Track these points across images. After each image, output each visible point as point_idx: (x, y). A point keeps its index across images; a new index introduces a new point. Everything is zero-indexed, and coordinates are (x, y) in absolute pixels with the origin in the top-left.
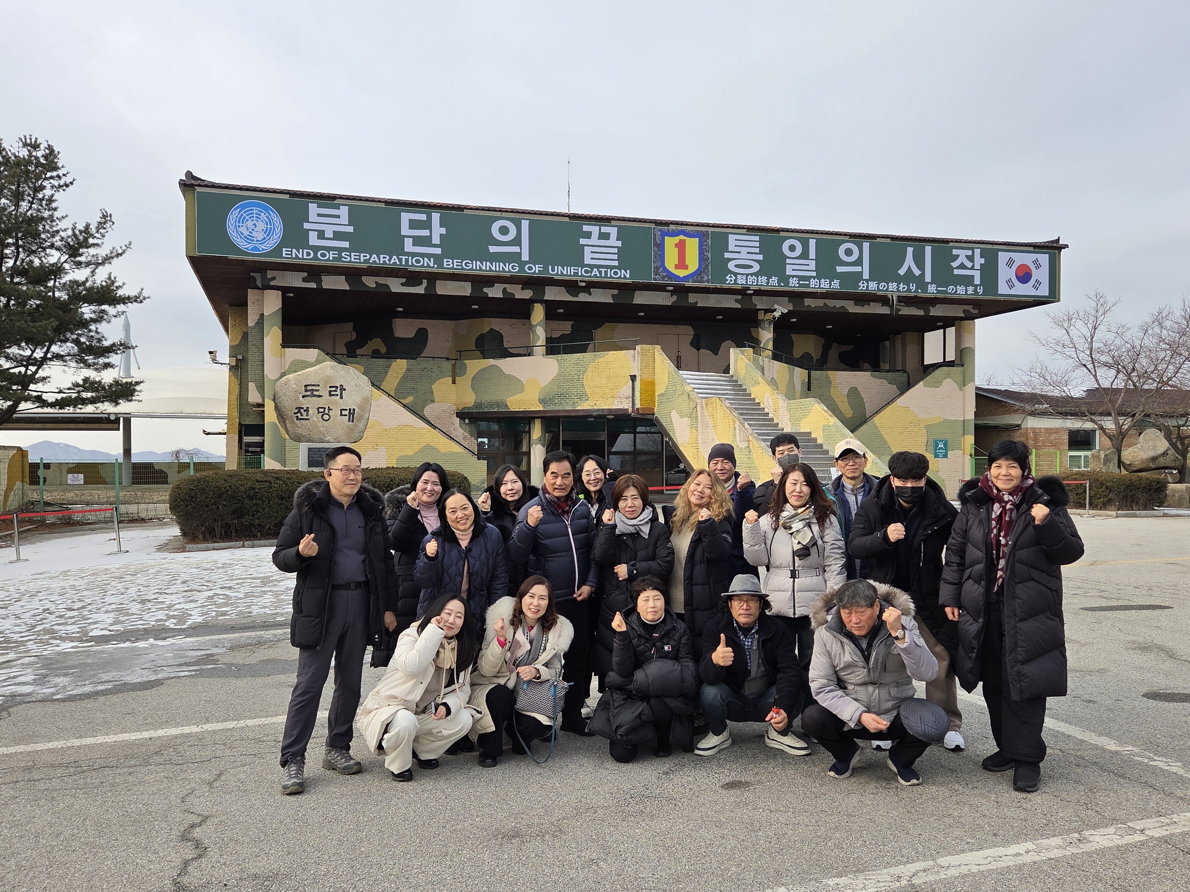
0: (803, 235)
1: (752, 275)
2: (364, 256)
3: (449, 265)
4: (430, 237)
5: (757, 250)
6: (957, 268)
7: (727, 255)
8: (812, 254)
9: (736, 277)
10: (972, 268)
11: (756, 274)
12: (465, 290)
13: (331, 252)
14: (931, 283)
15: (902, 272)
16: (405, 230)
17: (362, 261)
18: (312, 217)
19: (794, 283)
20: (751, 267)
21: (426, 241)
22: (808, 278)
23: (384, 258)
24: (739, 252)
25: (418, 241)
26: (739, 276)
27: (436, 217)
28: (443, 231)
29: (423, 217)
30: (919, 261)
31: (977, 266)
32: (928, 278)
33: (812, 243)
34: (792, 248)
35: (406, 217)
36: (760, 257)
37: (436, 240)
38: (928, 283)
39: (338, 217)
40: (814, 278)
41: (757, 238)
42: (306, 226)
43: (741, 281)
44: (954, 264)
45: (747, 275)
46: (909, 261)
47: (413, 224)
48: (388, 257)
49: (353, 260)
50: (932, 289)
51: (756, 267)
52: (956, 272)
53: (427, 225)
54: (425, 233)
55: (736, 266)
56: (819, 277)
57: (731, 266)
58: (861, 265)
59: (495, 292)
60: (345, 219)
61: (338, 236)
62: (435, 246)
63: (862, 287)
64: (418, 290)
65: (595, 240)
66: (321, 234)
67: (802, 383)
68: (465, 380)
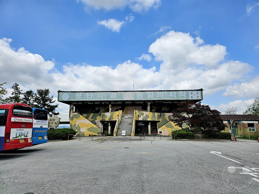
0: (151, 91)
2: (82, 99)
4: (91, 96)
5: (142, 94)
6: (181, 95)
7: (137, 95)
10: (184, 95)
13: (78, 99)
18: (76, 94)
24: (139, 95)
25: (89, 97)
27: (91, 93)
30: (173, 94)
31: (185, 94)
32: (175, 97)
41: (142, 92)
42: (76, 96)
44: (180, 94)
45: (140, 98)
46: (171, 94)
47: (88, 94)
48: (85, 99)
50: (176, 99)
51: (142, 97)
52: (180, 95)
55: (138, 97)
56: (154, 98)
57: (137, 97)
59: (103, 103)
60: (81, 94)
63: (162, 99)
64: (92, 103)
65: (112, 94)
66: (78, 97)
67: (158, 115)
68: (101, 116)
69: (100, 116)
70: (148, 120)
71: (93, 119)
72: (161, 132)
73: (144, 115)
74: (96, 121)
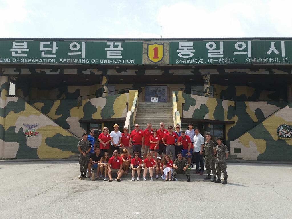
0: (217, 41)
1: (189, 58)
2: (30, 60)
3: (61, 61)
4: (52, 51)
5: (193, 48)
7: (177, 51)
8: (221, 47)
9: (181, 60)
11: (192, 58)
12: (75, 72)
13: (17, 59)
14: (285, 58)
15: (269, 52)
16: (42, 48)
17: (29, 62)
18: (14, 46)
19: (210, 61)
20: (189, 55)
21: (50, 52)
22: (218, 58)
23: (37, 60)
24: (184, 49)
25: (47, 53)
26: (183, 60)
27: (54, 43)
28: (57, 48)
29: (49, 43)
30: (278, 48)
32: (283, 55)
33: (221, 44)
34: (211, 46)
35: (42, 44)
36: (194, 51)
37: (54, 52)
38: (283, 57)
39: (23, 46)
40: (221, 58)
41: (192, 43)
42: (11, 50)
43: (183, 61)
45: (187, 58)
46: (273, 48)
47: (45, 46)
48: (38, 60)
49: (25, 62)
50: (285, 61)
51: (192, 55)
53: (51, 46)
54: (50, 49)
55: (182, 55)
56: (224, 58)
57: (180, 55)
58: (247, 51)
59: (87, 73)
60: (25, 46)
61: (23, 53)
62: (54, 54)
63: (248, 61)
64: (57, 73)
65: (112, 48)
66: (16, 53)
67: (230, 107)
68: (81, 108)
69: (78, 109)
70: (207, 117)
71: (61, 115)
72: (240, 149)
73: (198, 106)
74: (69, 120)
